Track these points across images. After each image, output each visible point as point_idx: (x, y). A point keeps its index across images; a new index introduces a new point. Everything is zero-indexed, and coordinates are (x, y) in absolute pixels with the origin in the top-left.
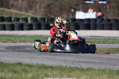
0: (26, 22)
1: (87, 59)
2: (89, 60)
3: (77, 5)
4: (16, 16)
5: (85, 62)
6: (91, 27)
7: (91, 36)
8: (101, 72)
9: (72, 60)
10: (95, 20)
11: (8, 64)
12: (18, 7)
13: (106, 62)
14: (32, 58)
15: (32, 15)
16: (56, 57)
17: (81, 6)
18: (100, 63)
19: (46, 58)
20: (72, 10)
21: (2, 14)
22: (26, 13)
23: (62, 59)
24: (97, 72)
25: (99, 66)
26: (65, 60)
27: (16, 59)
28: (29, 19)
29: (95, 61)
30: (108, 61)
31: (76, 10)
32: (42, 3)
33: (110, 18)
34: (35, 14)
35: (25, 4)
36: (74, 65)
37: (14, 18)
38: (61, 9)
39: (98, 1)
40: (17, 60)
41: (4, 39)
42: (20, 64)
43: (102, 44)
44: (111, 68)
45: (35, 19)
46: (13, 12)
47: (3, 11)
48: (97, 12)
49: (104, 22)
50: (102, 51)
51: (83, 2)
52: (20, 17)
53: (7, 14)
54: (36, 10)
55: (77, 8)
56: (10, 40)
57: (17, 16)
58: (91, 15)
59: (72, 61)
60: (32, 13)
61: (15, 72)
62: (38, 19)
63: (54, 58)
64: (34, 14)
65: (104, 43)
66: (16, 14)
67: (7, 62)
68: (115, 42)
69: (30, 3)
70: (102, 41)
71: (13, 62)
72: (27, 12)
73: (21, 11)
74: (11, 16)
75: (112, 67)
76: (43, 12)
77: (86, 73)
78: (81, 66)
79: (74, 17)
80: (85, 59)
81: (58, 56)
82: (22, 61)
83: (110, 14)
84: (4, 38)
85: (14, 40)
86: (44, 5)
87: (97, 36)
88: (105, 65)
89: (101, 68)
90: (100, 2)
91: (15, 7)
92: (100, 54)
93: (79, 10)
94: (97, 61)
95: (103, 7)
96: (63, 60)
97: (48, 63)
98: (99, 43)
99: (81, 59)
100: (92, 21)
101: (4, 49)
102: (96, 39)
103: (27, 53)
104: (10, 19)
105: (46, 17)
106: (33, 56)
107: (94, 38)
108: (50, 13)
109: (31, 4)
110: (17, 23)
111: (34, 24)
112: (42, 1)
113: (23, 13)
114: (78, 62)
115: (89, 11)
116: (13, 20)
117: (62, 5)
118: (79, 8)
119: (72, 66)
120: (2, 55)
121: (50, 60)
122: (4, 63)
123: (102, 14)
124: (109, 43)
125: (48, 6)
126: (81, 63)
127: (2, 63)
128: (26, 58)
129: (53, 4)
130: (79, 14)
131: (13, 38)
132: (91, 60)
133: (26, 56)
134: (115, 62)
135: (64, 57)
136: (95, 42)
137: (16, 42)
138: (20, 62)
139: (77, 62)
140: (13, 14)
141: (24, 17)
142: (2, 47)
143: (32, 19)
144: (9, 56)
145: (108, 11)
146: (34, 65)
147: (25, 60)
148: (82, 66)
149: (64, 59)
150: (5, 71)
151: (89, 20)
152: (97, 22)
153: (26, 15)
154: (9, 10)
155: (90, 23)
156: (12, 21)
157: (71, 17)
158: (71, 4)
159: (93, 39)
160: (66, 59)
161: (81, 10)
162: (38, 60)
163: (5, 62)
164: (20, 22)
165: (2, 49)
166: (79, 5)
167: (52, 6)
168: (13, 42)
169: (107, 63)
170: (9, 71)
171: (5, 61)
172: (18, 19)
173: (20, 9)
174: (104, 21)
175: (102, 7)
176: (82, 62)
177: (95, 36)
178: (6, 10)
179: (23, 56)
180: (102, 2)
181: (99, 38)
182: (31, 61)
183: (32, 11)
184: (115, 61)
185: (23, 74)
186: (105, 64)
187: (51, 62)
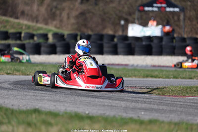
0: (45, 41)
1: (149, 105)
2: (152, 105)
3: (130, 14)
4: (28, 31)
5: (145, 110)
6: (154, 50)
7: (154, 66)
8: (173, 126)
9: (124, 105)
10: (160, 39)
11: (16, 111)
12: (31, 16)
13: (181, 109)
14: (56, 101)
15: (55, 30)
16: (97, 100)
17: (137, 15)
18: (170, 110)
19: (80, 101)
20: (122, 22)
21: (5, 27)
22: (44, 27)
23: (106, 104)
24: (167, 127)
25: (169, 117)
26: (111, 106)
27: (29, 103)
28: (50, 36)
29: (161, 108)
30: (184, 108)
31: (127, 22)
32: (72, 9)
33: (185, 36)
34: (60, 27)
35: (43, 10)
36: (128, 115)
37: (25, 33)
38: (103, 20)
39: (165, 7)
40: (31, 104)
41: (9, 69)
42: (36, 111)
43: (171, 79)
44: (188, 120)
45: (59, 37)
46: (23, 24)
47: (7, 21)
48: (164, 26)
49: (175, 43)
50: (172, 90)
51: (141, 8)
52: (35, 33)
53: (13, 27)
54: (61, 21)
55: (130, 18)
56: (18, 71)
57: (31, 31)
58: (154, 30)
59: (124, 107)
60: (56, 27)
61: (29, 124)
62: (66, 37)
63: (93, 101)
64: (58, 28)
65: (175, 77)
66: (29, 27)
67: (15, 108)
68: (194, 77)
69: (51, 10)
70: (172, 73)
71: (24, 108)
72: (47, 24)
73: (37, 22)
74: (20, 30)
75: (190, 118)
76: (73, 24)
77: (149, 127)
78: (138, 117)
79: (125, 34)
80: (145, 105)
81: (100, 98)
82: (40, 107)
83: (184, 29)
84: (8, 67)
85: (26, 70)
86: (75, 13)
87: (163, 66)
88: (178, 115)
89: (171, 120)
90: (168, 9)
91: (27, 15)
92: (169, 96)
93: (133, 22)
94: (165, 108)
95: (173, 18)
96: (108, 106)
97: (84, 110)
98: (168, 77)
99: (138, 104)
100: (155, 41)
101: (9, 86)
102: (162, 71)
103: (48, 93)
104: (18, 36)
105: (79, 33)
106: (57, 97)
107: (159, 68)
108: (85, 26)
109: (54, 10)
110: (29, 43)
111: (58, 44)
112: (72, 6)
113: (39, 25)
114: (134, 109)
115: (150, 23)
116: (24, 37)
117: (105, 13)
118: (134, 19)
119: (124, 115)
120: (7, 96)
121: (87, 106)
122: (10, 109)
123: (171, 29)
124: (183, 78)
125: (82, 14)
126: (139, 111)
127: (7, 109)
128: (46, 101)
129: (89, 12)
130: (133, 29)
131: (23, 68)
132: (156, 107)
133: (47, 98)
134: (196, 111)
135: (110, 101)
136: (161, 76)
137: (28, 73)
138: (37, 107)
139: (132, 108)
140: (24, 27)
141: (41, 32)
142: (6, 82)
143: (56, 35)
144: (18, 97)
145: (182, 23)
146: (61, 114)
147: (45, 104)
148: (140, 116)
149: (109, 103)
150: (13, 123)
151: (149, 38)
152: (164, 43)
153: (46, 29)
154: (17, 21)
155: (152, 44)
156: (22, 39)
157: (120, 33)
158: (120, 11)
159: (157, 70)
160: (114, 105)
161: (136, 21)
162: (66, 105)
163: (11, 107)
164: (35, 41)
165: (6, 85)
166: (134, 13)
167: (88, 15)
168: (24, 74)
169: (181, 112)
170: (19, 123)
171: (12, 105)
172: (32, 36)
173: (36, 19)
174: (174, 41)
175: (171, 17)
176: (140, 109)
177: (159, 66)
178: (12, 20)
179: (42, 98)
180: (171, 9)
181: (168, 69)
182: (55, 106)
183: (55, 23)
184: (195, 109)
185: (43, 128)
186: (179, 113)
187: (88, 109)
